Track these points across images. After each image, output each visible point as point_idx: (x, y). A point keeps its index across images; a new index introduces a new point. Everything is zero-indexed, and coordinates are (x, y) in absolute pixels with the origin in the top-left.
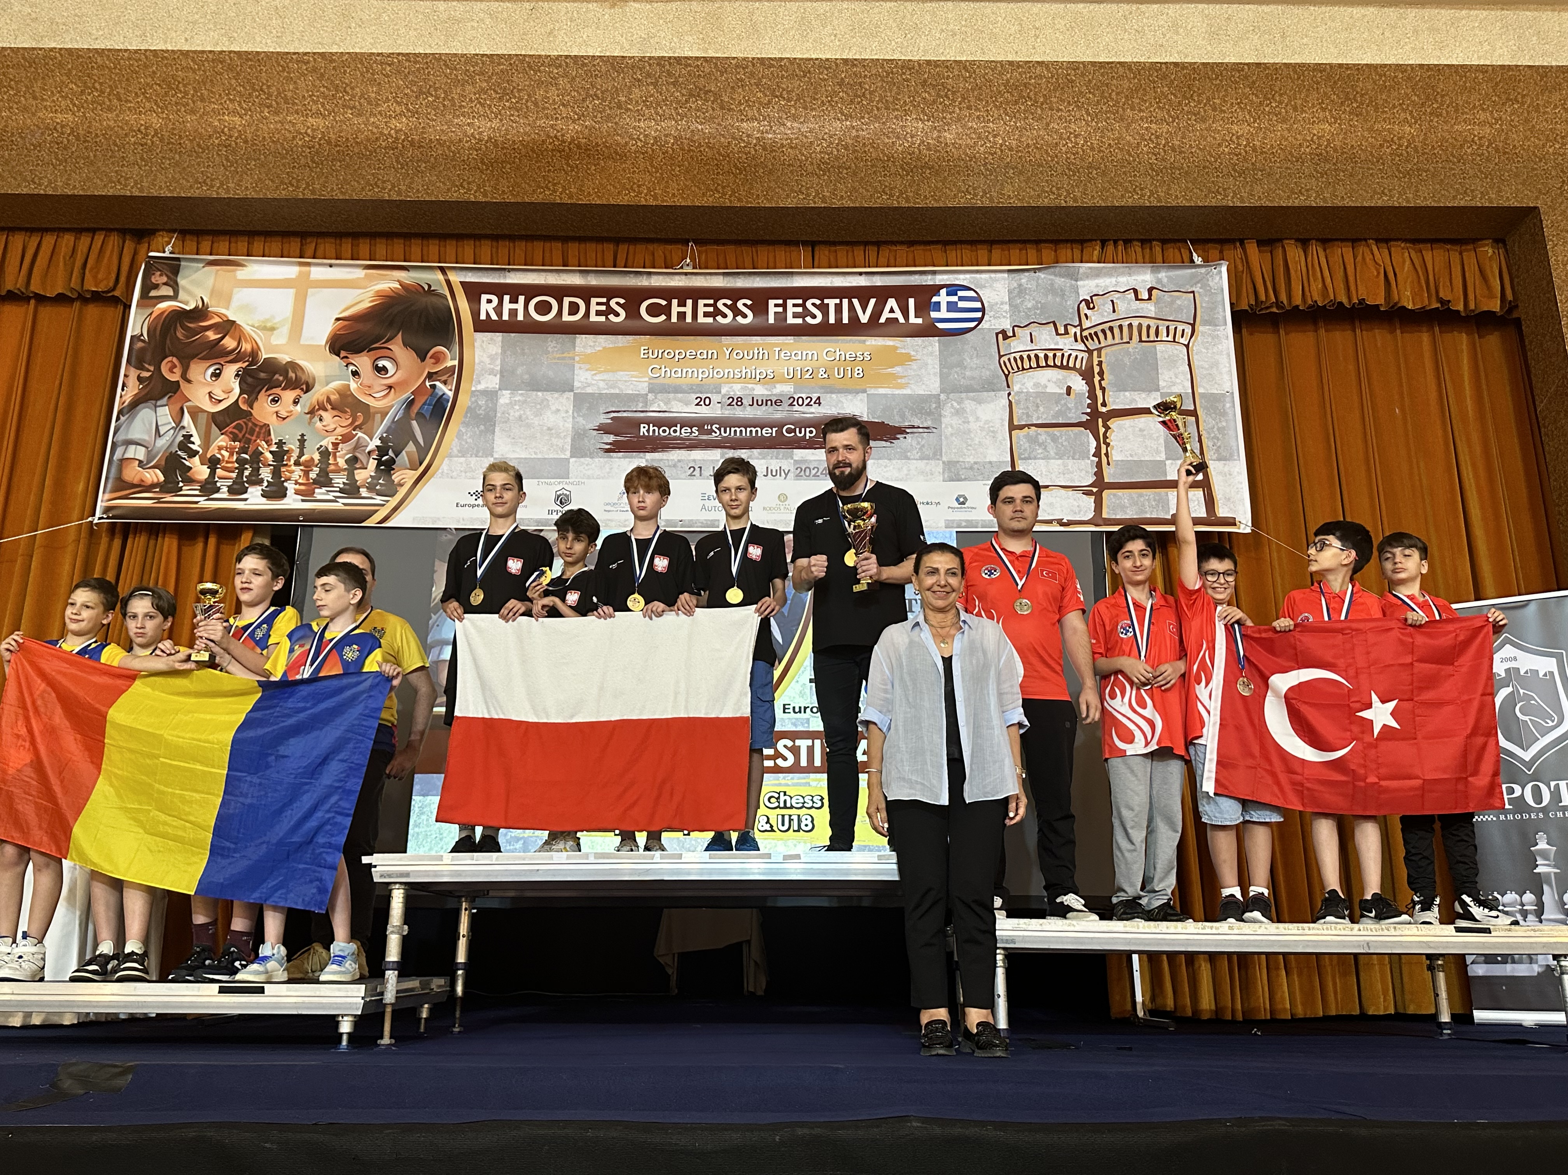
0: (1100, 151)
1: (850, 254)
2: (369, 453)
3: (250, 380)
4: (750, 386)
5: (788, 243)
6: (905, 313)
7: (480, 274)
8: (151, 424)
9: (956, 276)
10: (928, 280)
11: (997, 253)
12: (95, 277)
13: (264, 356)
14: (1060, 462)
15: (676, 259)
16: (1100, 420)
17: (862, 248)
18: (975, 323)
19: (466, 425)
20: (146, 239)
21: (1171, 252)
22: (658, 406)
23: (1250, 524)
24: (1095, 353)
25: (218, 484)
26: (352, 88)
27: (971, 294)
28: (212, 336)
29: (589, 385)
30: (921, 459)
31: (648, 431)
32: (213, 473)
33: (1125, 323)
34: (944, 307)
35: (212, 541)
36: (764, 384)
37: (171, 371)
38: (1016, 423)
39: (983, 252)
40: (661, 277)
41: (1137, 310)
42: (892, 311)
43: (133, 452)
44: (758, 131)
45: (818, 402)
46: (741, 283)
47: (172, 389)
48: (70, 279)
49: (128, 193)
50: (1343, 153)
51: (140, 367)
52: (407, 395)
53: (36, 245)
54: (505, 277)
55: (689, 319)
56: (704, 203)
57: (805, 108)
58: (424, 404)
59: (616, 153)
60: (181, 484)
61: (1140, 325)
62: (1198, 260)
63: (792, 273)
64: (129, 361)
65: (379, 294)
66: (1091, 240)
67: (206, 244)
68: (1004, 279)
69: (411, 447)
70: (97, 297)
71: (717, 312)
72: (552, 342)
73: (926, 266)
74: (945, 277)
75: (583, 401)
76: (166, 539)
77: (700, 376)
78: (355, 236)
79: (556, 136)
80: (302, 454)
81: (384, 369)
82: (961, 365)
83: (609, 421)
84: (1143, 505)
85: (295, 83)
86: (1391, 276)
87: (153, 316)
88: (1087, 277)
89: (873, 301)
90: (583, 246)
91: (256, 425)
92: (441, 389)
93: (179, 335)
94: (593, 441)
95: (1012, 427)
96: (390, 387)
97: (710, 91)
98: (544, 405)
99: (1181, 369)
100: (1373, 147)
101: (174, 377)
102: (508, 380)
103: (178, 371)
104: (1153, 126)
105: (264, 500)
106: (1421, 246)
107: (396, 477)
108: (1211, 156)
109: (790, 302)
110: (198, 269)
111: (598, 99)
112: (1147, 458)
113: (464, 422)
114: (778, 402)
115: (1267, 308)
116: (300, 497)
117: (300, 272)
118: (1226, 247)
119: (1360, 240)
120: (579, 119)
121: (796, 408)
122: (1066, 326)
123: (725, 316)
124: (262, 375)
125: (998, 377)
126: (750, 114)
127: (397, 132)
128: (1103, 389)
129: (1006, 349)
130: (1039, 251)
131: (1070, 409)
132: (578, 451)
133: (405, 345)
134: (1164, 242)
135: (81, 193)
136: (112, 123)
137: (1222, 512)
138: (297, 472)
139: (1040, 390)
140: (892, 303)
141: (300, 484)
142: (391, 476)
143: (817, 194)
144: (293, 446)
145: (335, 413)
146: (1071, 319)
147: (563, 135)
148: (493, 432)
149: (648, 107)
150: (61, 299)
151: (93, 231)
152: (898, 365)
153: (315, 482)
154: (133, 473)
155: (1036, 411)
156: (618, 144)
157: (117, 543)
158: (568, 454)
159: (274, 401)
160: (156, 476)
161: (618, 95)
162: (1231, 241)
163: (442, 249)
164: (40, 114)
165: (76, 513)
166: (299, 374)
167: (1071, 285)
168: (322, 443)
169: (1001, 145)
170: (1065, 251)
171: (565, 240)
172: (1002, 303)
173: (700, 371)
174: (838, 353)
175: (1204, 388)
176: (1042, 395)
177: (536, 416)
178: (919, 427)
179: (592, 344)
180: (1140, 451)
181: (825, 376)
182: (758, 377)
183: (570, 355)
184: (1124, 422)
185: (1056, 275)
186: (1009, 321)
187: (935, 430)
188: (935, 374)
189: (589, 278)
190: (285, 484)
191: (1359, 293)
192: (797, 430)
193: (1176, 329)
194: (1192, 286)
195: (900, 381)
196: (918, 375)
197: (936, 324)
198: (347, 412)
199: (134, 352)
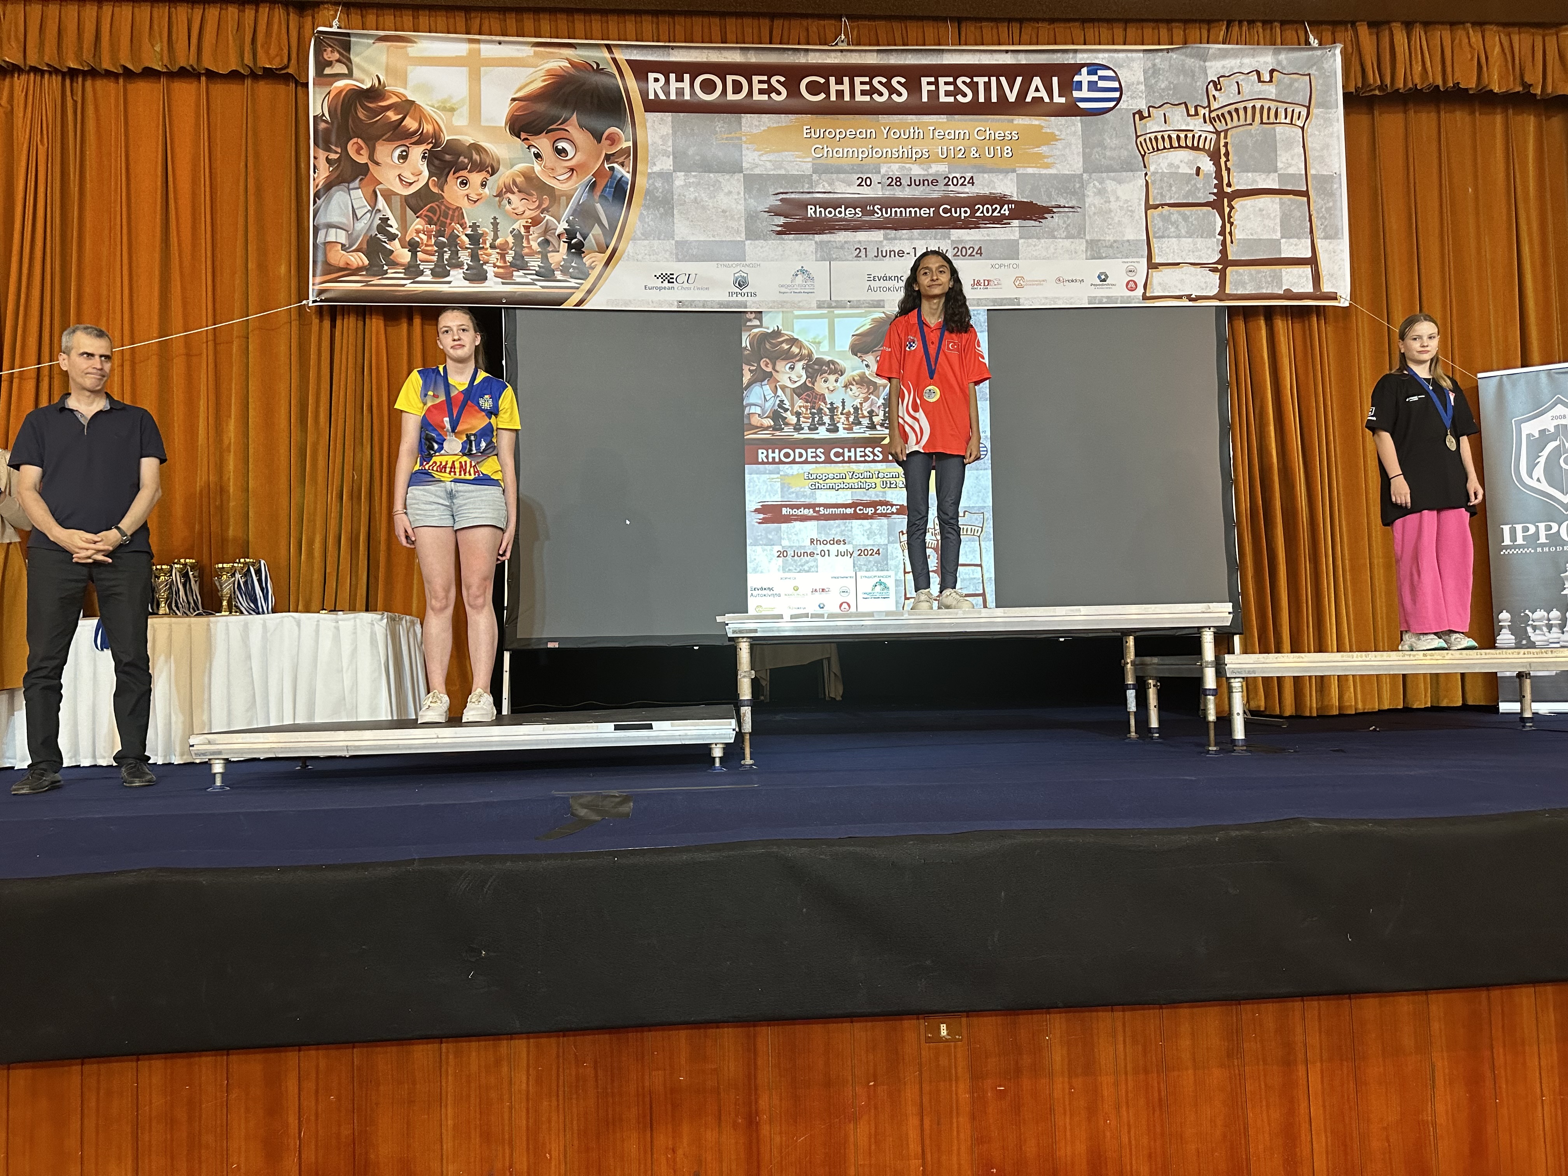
1: (995, 31)
2: (559, 236)
3: (437, 162)
4: (907, 166)
5: (936, 19)
6: (1050, 91)
7: (646, 51)
8: (347, 208)
9: (1095, 55)
10: (1069, 59)
11: (1132, 31)
12: (267, 53)
13: (447, 138)
14: (1190, 240)
15: (830, 35)
16: (1226, 200)
17: (1006, 24)
18: (1114, 103)
19: (648, 207)
20: (310, 12)
21: (1290, 34)
22: (823, 187)
23: (1348, 298)
24: (1222, 134)
25: (421, 267)
27: (1110, 73)
28: (393, 116)
29: (757, 166)
30: (1067, 238)
31: (815, 212)
33: (1250, 105)
34: (1085, 86)
35: (417, 321)
36: (921, 164)
37: (358, 152)
38: (1151, 203)
39: (1118, 31)
40: (818, 54)
41: (1260, 92)
42: (1037, 90)
43: (334, 235)
45: (972, 182)
46: (894, 60)
47: (362, 171)
48: (241, 56)
51: (328, 149)
52: (589, 177)
53: (200, 19)
54: (668, 55)
55: (847, 98)
58: (606, 186)
60: (386, 268)
61: (1262, 107)
62: (1314, 42)
63: (943, 50)
64: (316, 143)
65: (550, 73)
66: (1218, 21)
67: (371, 18)
68: (1139, 58)
69: (597, 230)
70: (269, 74)
71: (873, 91)
72: (719, 122)
73: (1066, 44)
74: (1085, 55)
75: (752, 183)
76: (374, 320)
77: (860, 155)
78: (519, 11)
80: (496, 237)
81: (564, 151)
82: (1101, 145)
83: (779, 203)
84: (1260, 281)
86: (1483, 60)
87: (332, 95)
88: (1215, 57)
89: (1019, 80)
90: (740, 21)
91: (449, 209)
92: (619, 172)
93: (361, 115)
94: (765, 224)
95: (1148, 207)
96: (572, 170)
98: (717, 186)
101: (363, 159)
102: (681, 162)
103: (365, 152)
105: (467, 283)
106: (1511, 30)
107: (587, 260)
109: (942, 80)
110: (369, 46)
112: (1265, 237)
113: (644, 205)
114: (935, 182)
115: (1373, 91)
116: (501, 280)
117: (470, 50)
118: (1339, 29)
119: (1459, 23)
121: (952, 188)
122: (1196, 107)
123: (881, 94)
125: (1135, 157)
128: (1228, 170)
129: (1142, 130)
130: (1170, 30)
131: (1199, 190)
133: (581, 126)
134: (1283, 23)
137: (1326, 288)
138: (494, 256)
139: (1173, 170)
140: (1037, 81)
141: (499, 267)
142: (582, 258)
144: (486, 229)
145: (523, 196)
146: (1201, 100)
148: (673, 215)
150: (234, 76)
152: (1044, 145)
153: (512, 265)
154: (338, 257)
155: (1169, 190)
157: (327, 324)
158: (743, 235)
159: (464, 183)
160: (359, 259)
162: (1343, 23)
165: (282, 296)
166: (483, 156)
167: (1201, 66)
168: (514, 227)
170: (1194, 32)
171: (723, 15)
172: (1138, 83)
173: (860, 150)
174: (988, 133)
175: (1316, 169)
176: (1174, 175)
177: (711, 198)
178: (1065, 207)
179: (757, 123)
180: (1259, 230)
181: (977, 155)
182: (914, 156)
183: (737, 135)
184: (1246, 202)
185: (1187, 56)
186: (1144, 102)
187: (1079, 210)
188: (1078, 154)
189: (749, 56)
190: (484, 267)
191: (1455, 77)
192: (953, 210)
193: (1293, 111)
194: (1309, 69)
195: (1046, 160)
196: (1063, 155)
197: (1078, 104)
198: (532, 195)
199: (320, 134)
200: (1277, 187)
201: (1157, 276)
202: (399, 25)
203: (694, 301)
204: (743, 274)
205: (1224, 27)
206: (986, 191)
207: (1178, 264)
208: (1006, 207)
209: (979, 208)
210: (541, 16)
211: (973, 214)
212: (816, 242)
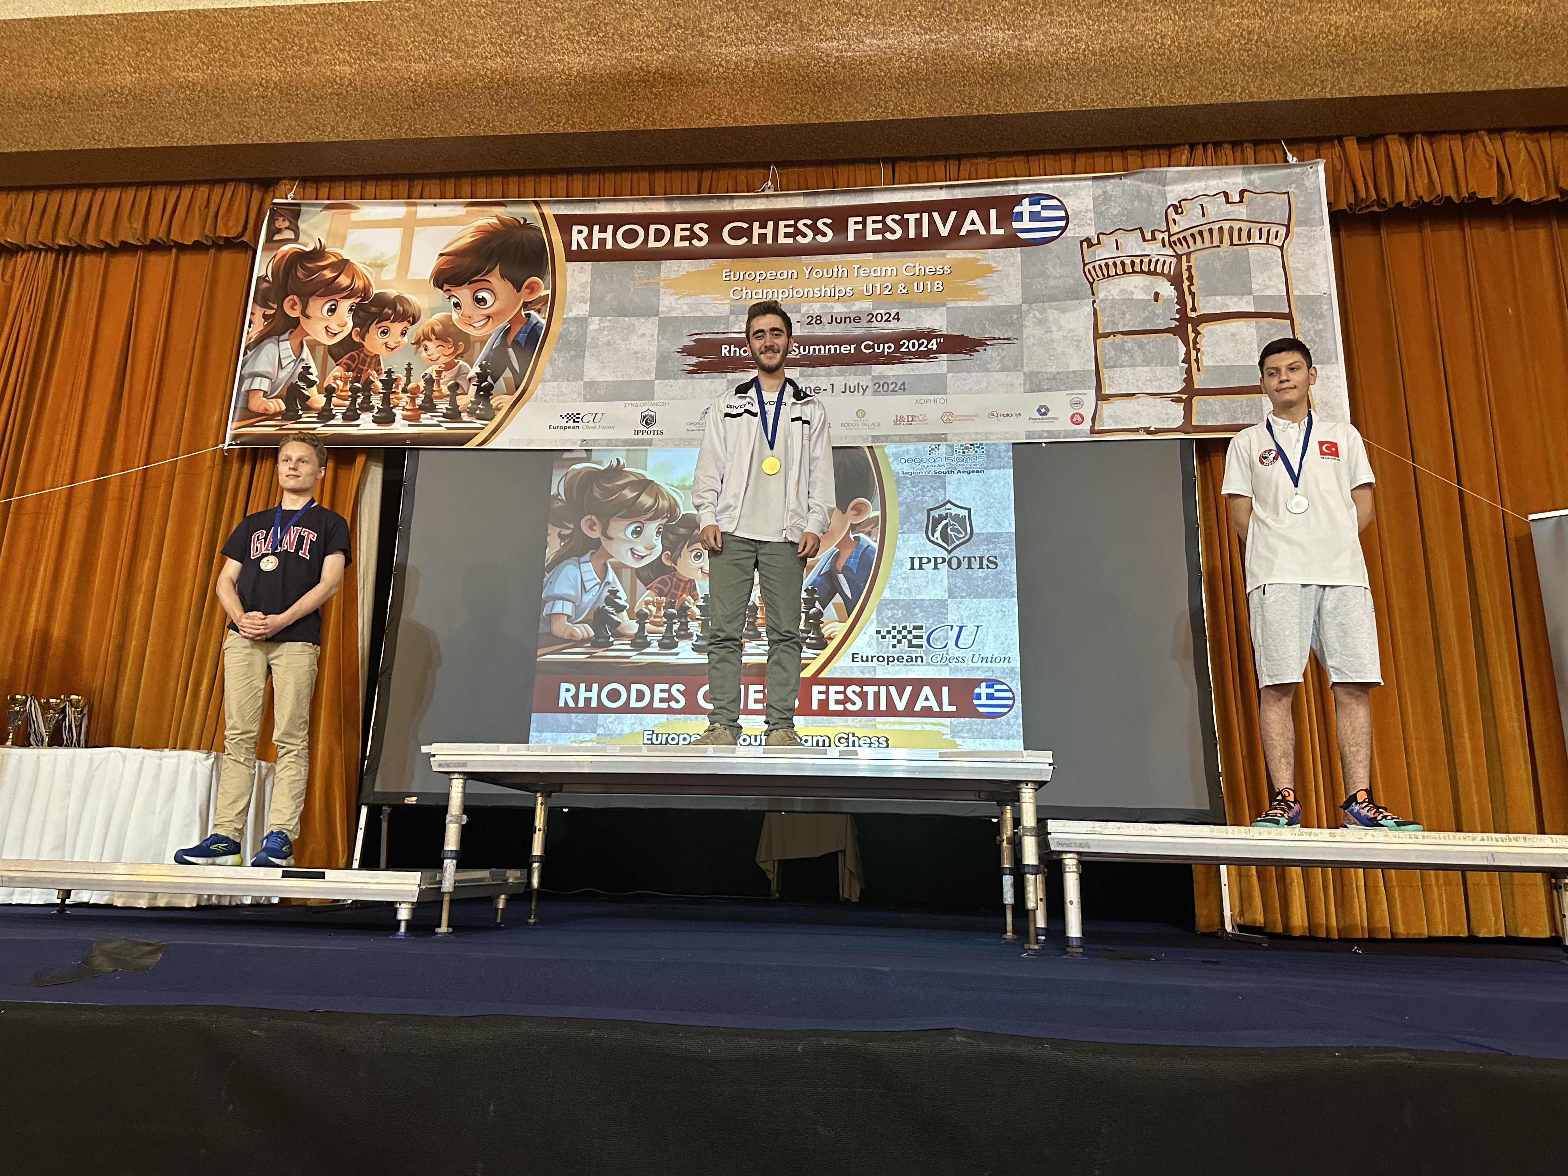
0: (1188, 51)
1: (931, 169)
2: (470, 379)
3: (361, 314)
4: (829, 304)
5: (868, 161)
6: (986, 224)
7: (572, 206)
8: (274, 358)
9: (1038, 185)
10: (1011, 191)
11: (1081, 161)
12: (226, 224)
13: (375, 292)
14: (1147, 369)
15: (758, 182)
16: (1190, 326)
17: (943, 162)
18: (1060, 232)
19: (559, 350)
20: (272, 189)
21: (1264, 152)
24: (1184, 258)
25: (334, 412)
26: (451, 32)
27: (1055, 202)
28: (328, 274)
29: (674, 309)
30: (1002, 370)
31: (729, 352)
32: (329, 401)
33: (1216, 227)
34: (1026, 216)
36: (847, 301)
37: (292, 308)
38: (1101, 331)
39: (1066, 161)
40: (743, 201)
41: (1228, 213)
42: (973, 223)
43: (258, 384)
44: (837, 51)
45: (897, 317)
46: (821, 202)
47: (293, 324)
48: (205, 227)
49: (250, 142)
50: (1452, 38)
51: (266, 306)
52: (504, 324)
53: (175, 198)
54: (595, 208)
55: (769, 241)
56: (783, 122)
57: (884, 24)
58: (520, 332)
59: (699, 80)
60: (301, 412)
61: (1231, 229)
62: (1292, 159)
63: (873, 190)
64: (255, 301)
65: (480, 230)
66: (1179, 145)
67: (324, 190)
68: (1088, 186)
69: (508, 373)
70: (230, 244)
71: (798, 232)
72: (639, 269)
73: (1008, 177)
74: (1028, 187)
75: (667, 324)
77: (783, 296)
78: (457, 176)
79: (641, 68)
80: (408, 382)
81: (484, 300)
82: (1043, 274)
83: (693, 343)
84: (1232, 412)
85: (399, 30)
86: (1505, 166)
87: (277, 258)
88: (1175, 181)
89: (953, 214)
90: (668, 174)
91: (368, 356)
92: (535, 318)
93: (300, 275)
95: (1097, 335)
96: (489, 317)
97: (789, 13)
98: (631, 329)
99: (1275, 271)
100: (1485, 30)
101: (295, 314)
102: (597, 307)
103: (298, 307)
104: (1245, 21)
105: (375, 426)
106: (1539, 135)
107: (494, 402)
108: (1307, 49)
109: (870, 219)
110: (317, 213)
111: (681, 27)
112: (1238, 363)
113: (556, 348)
114: (857, 319)
115: (1367, 207)
116: (407, 422)
117: (408, 212)
118: (1324, 145)
119: (1471, 131)
120: (663, 49)
121: (875, 324)
122: (1153, 232)
123: (805, 236)
124: (373, 309)
125: (1083, 285)
126: (829, 33)
127: (492, 72)
128: (1193, 294)
129: (1090, 258)
130: (1125, 157)
131: (1158, 316)
132: (662, 374)
133: (503, 276)
134: (1257, 143)
135: (209, 143)
136: (236, 78)
138: (405, 399)
139: (1126, 297)
140: (973, 214)
141: (407, 410)
142: (489, 401)
143: (896, 106)
144: (400, 374)
145: (439, 342)
146: (1159, 225)
147: (648, 66)
148: (584, 358)
149: (729, 33)
150: (198, 247)
151: (224, 182)
152: (979, 277)
153: (421, 407)
154: (258, 403)
155: (1122, 318)
156: (701, 71)
157: (247, 469)
158: (653, 376)
159: (384, 333)
160: (278, 405)
161: (700, 23)
162: (1329, 139)
163: (537, 185)
164: (175, 74)
165: (211, 442)
166: (406, 307)
167: (1159, 191)
168: (427, 372)
169: (1084, 50)
170: (1151, 156)
171: (652, 169)
172: (1087, 211)
173: (781, 291)
174: (918, 268)
175: (1300, 290)
176: (1129, 302)
177: (623, 340)
178: (1000, 339)
179: (676, 269)
180: (1232, 356)
181: (905, 291)
182: (837, 295)
183: (657, 280)
184: (1214, 327)
185: (1142, 181)
186: (1093, 228)
187: (1016, 341)
188: (1017, 286)
189: (674, 206)
190: (394, 410)
191: (1470, 187)
192: (876, 346)
193: (1269, 231)
194: (1286, 187)
195: (979, 293)
196: (999, 287)
197: (1019, 234)
198: (449, 342)
199: (260, 292)
200: (1253, 310)
201: (1107, 408)
202: (348, 195)
203: (598, 440)
204: (651, 413)
205: (1186, 152)
206: (912, 326)
207: (1134, 395)
208: (934, 341)
209: (904, 344)
210: (478, 180)
211: (897, 350)
212: (728, 381)
